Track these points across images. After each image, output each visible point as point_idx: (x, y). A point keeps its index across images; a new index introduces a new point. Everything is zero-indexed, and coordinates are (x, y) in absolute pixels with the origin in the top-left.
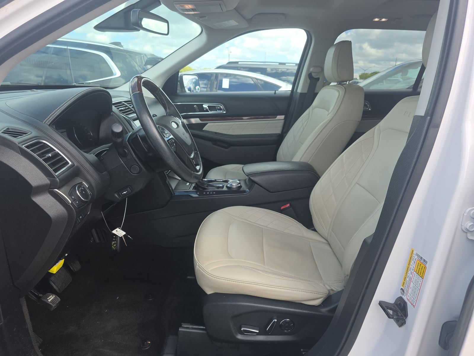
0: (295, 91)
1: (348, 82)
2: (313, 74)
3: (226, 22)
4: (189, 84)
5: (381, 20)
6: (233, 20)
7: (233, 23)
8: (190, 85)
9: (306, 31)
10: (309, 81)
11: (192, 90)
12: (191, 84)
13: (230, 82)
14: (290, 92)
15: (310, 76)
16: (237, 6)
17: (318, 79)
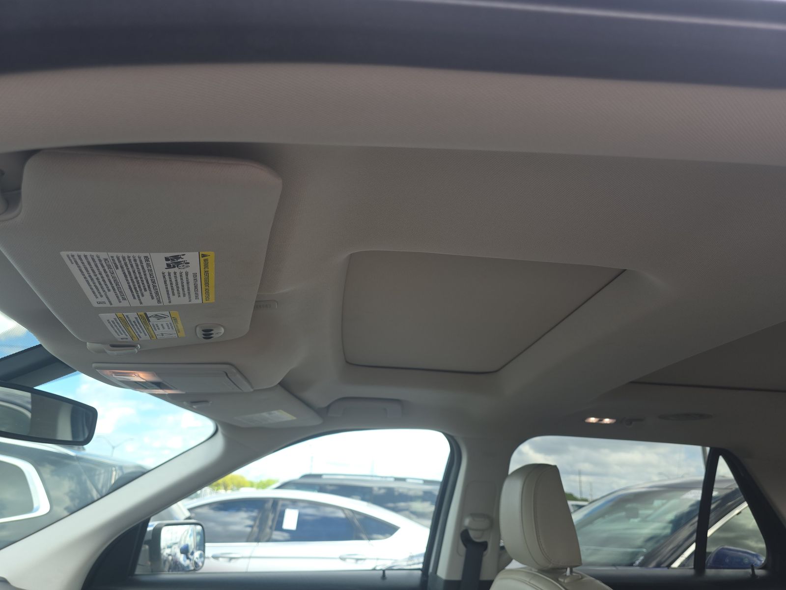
0: (432, 573)
1: (568, 570)
2: (472, 534)
3: (265, 414)
4: (185, 537)
5: (601, 420)
6: (281, 411)
7: (282, 416)
8: (188, 539)
9: (446, 435)
10: (462, 549)
11: (191, 551)
12: (190, 536)
13: (300, 515)
14: (420, 572)
15: (464, 536)
16: (283, 379)
17: (484, 545)
